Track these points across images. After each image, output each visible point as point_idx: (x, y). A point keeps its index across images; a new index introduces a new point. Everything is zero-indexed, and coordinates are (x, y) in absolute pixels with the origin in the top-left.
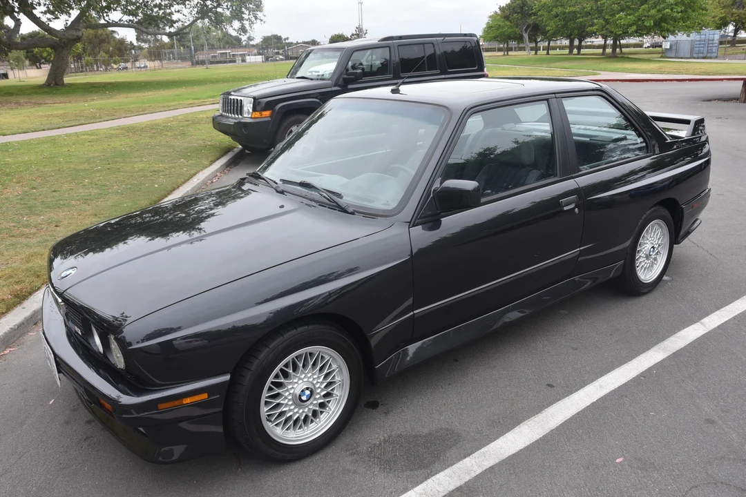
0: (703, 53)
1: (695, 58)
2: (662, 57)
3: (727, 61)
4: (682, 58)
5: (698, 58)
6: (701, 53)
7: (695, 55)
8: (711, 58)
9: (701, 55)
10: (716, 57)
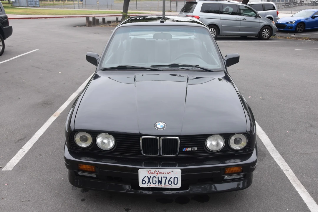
0: (33, 4)
1: (29, 7)
2: (12, 6)
3: (46, 8)
4: (23, 7)
5: (31, 7)
6: (32, 4)
7: (30, 6)
8: (37, 7)
9: (32, 5)
10: (39, 7)
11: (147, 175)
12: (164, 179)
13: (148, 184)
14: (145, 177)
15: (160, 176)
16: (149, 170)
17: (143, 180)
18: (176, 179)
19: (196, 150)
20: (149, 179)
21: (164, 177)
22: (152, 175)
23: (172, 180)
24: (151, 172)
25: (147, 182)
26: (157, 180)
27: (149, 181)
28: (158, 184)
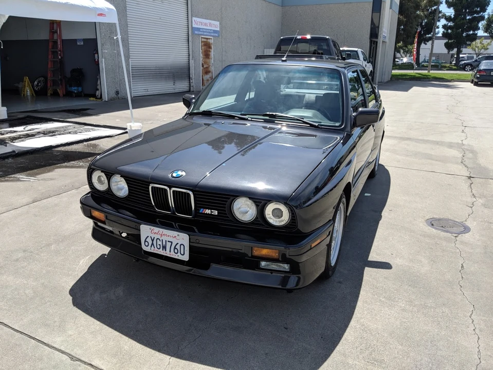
11: (150, 235)
12: (168, 245)
13: (151, 247)
14: (148, 237)
15: (164, 238)
16: (152, 228)
17: (145, 241)
18: (182, 246)
19: (216, 214)
20: (153, 240)
21: (168, 241)
22: (156, 236)
23: (178, 247)
24: (155, 231)
25: (150, 245)
26: (161, 243)
27: (153, 244)
28: (163, 250)
